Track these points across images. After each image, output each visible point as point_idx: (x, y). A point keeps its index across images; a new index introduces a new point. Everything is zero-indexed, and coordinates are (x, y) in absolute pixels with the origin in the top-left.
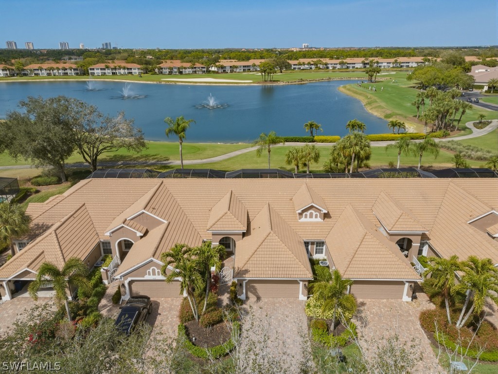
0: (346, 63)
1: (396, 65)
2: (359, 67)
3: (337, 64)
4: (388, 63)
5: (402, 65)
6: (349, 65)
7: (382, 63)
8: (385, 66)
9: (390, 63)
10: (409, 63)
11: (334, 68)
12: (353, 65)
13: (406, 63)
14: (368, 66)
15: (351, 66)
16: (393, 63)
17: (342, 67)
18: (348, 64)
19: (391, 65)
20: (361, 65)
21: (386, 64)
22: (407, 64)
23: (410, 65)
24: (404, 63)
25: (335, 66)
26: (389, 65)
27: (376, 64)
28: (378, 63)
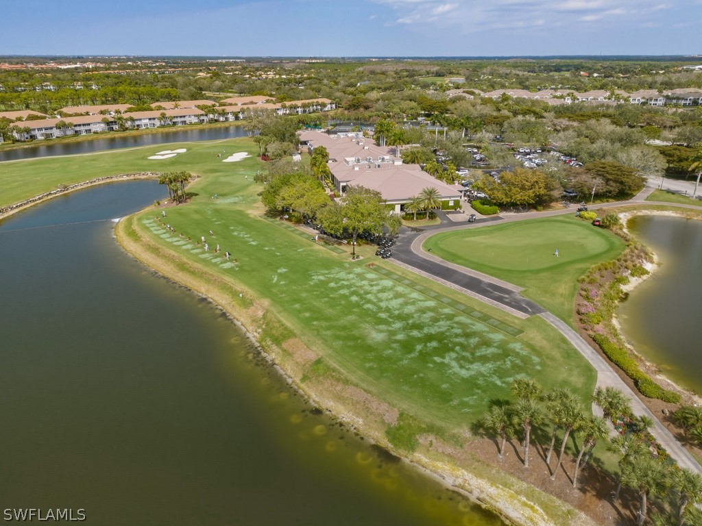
0: (71, 125)
1: (165, 122)
2: (99, 130)
3: (51, 128)
4: (150, 119)
5: (175, 120)
6: (78, 129)
7: (140, 120)
8: (146, 125)
9: (154, 119)
10: (184, 116)
11: (48, 137)
12: (87, 128)
13: (181, 117)
14: (116, 127)
15: (82, 128)
16: (160, 119)
17: (65, 132)
18: (76, 126)
19: (157, 123)
20: (103, 125)
21: (147, 121)
22: (183, 119)
23: (187, 119)
24: (177, 117)
25: (49, 132)
26: (152, 122)
27: (129, 123)
28: (132, 120)
